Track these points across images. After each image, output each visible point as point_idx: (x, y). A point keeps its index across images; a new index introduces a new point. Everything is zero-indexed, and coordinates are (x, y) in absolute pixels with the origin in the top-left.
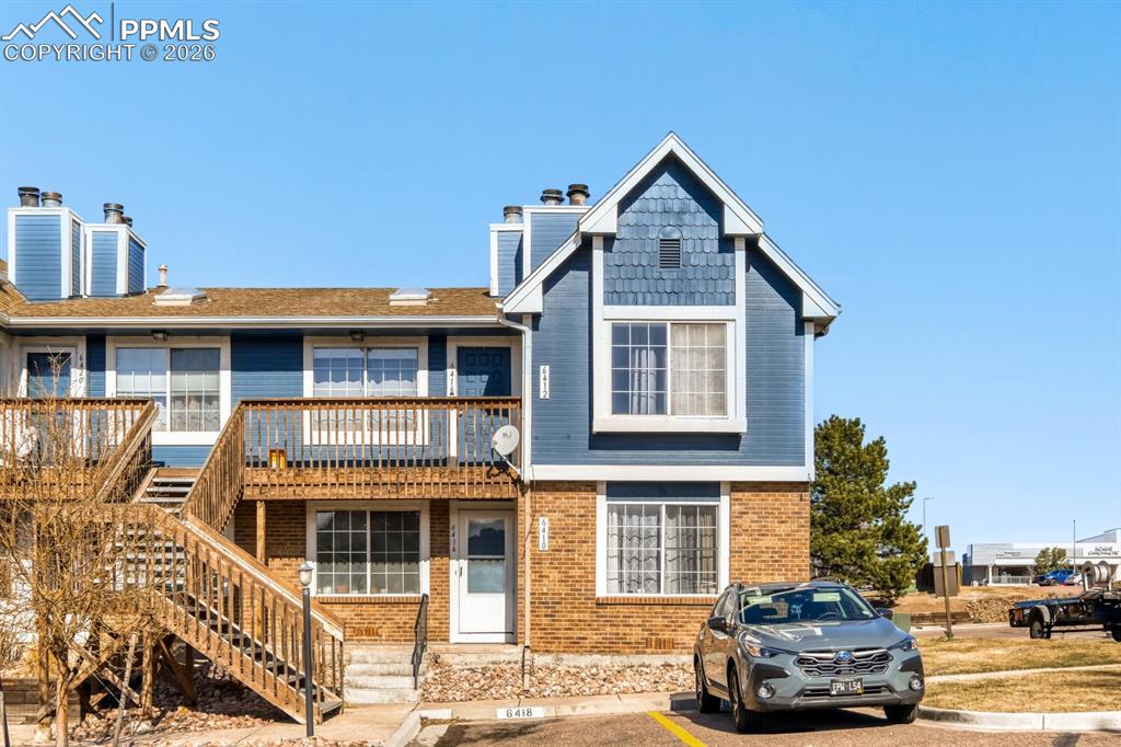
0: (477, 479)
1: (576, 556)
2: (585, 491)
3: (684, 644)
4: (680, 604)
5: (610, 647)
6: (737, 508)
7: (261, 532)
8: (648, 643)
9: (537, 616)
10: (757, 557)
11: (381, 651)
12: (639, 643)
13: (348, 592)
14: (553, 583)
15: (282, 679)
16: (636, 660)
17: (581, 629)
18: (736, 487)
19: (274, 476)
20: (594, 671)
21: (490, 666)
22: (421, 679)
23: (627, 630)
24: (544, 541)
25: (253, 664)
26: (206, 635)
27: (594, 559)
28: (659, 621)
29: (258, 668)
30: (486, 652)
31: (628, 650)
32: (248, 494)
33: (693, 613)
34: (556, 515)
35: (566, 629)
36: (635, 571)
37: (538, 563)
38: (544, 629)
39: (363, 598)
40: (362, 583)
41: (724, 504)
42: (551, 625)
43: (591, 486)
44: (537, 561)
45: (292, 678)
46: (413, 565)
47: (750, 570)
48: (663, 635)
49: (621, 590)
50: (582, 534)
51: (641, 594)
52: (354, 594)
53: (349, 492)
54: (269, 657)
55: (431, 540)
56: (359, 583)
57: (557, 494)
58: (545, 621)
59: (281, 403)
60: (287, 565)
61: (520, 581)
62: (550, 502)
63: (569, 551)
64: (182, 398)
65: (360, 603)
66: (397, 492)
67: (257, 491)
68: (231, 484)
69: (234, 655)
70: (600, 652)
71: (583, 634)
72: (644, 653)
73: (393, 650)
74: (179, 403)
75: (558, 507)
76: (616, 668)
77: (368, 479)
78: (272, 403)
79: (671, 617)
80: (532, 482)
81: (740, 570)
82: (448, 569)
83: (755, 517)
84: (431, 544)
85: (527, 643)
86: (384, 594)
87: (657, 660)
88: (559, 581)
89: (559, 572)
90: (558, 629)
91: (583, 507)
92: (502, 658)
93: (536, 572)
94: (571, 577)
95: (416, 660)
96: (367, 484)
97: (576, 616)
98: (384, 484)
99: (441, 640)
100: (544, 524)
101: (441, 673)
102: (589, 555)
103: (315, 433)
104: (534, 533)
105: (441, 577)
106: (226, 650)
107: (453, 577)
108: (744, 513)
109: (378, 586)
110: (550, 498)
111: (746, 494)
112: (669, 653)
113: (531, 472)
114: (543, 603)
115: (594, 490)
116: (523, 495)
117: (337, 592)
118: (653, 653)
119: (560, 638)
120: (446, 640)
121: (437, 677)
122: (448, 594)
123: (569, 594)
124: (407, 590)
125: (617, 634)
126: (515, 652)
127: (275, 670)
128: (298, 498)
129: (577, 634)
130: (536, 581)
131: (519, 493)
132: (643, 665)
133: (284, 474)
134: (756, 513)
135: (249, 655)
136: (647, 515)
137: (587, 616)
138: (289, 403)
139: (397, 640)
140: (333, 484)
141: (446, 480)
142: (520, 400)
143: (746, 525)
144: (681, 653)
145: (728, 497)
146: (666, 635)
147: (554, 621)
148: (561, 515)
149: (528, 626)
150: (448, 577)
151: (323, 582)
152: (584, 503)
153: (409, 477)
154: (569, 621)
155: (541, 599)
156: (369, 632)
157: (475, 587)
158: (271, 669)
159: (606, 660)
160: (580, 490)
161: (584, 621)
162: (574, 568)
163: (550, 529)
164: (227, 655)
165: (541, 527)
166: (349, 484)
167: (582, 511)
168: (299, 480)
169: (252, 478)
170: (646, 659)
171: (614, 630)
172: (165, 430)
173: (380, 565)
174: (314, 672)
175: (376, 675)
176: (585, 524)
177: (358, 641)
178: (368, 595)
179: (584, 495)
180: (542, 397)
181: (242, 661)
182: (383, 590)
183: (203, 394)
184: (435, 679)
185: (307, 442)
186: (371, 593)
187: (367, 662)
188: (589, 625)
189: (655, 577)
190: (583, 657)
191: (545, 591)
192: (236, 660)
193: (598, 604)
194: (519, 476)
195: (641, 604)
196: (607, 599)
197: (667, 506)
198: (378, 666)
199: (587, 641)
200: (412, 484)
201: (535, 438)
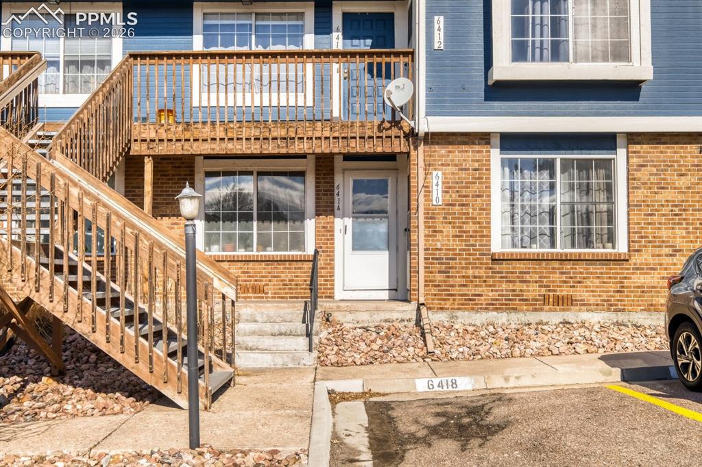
0: (369, 133)
1: (471, 210)
2: (479, 144)
3: (583, 300)
4: (579, 259)
5: (505, 304)
6: (635, 161)
7: (148, 188)
8: (545, 299)
9: (431, 272)
10: (656, 210)
11: (272, 309)
12: (536, 300)
13: (235, 250)
14: (446, 239)
15: (160, 350)
16: (533, 317)
17: (476, 286)
18: (634, 138)
19: (162, 131)
20: (491, 329)
21: (384, 324)
22: (316, 340)
23: (524, 287)
24: (437, 196)
25: (122, 331)
26: (62, 293)
27: (489, 214)
28: (556, 277)
29: (129, 336)
30: (378, 310)
31: (525, 307)
32: (136, 149)
33: (592, 268)
34: (450, 169)
35: (461, 286)
36: (527, 226)
37: (431, 218)
38: (439, 286)
39: (250, 256)
40: (249, 241)
41: (620, 157)
42: (445, 281)
43: (483, 138)
44: (430, 216)
45: (174, 345)
46: (298, 224)
47: (649, 224)
48: (561, 291)
49: (514, 245)
50: (475, 188)
51: (535, 250)
52: (241, 252)
53: (239, 147)
54: (143, 318)
55: (317, 199)
56: (246, 242)
57: (450, 148)
58: (439, 277)
59: (170, 56)
60: (176, 224)
61: (414, 236)
62: (443, 156)
63: (463, 205)
64: (75, 63)
65: (247, 261)
66: (287, 146)
67: (145, 146)
68: (115, 135)
69: (98, 320)
70: (496, 309)
71: (478, 291)
72: (542, 310)
73: (284, 308)
74: (72, 67)
75: (452, 161)
76: (513, 326)
77: (258, 133)
78: (161, 56)
79: (569, 273)
80: (427, 134)
81: (639, 224)
82: (333, 227)
83: (654, 170)
84: (316, 203)
85: (422, 300)
86: (270, 252)
87: (554, 317)
88: (454, 236)
89: (454, 227)
90: (453, 286)
91: (478, 161)
92: (395, 316)
93: (429, 227)
94: (465, 232)
95: (308, 319)
96: (257, 139)
97: (470, 272)
98: (273, 139)
99: (326, 297)
100: (437, 177)
101: (334, 332)
102: (484, 209)
103: (205, 96)
104: (427, 187)
105: (326, 236)
106: (88, 313)
107: (338, 236)
108: (642, 166)
109: (264, 244)
110: (443, 152)
111: (644, 146)
112: (568, 310)
113: (427, 123)
114: (437, 259)
115: (488, 143)
116: (416, 148)
117: (224, 250)
118: (551, 310)
119: (454, 295)
120: (331, 297)
121: (330, 336)
122: (333, 252)
123: (464, 250)
124: (292, 248)
125: (514, 291)
126: (408, 310)
127: (151, 337)
128: (186, 153)
129: (471, 290)
130: (429, 236)
131: (412, 147)
132: (540, 323)
133: (173, 129)
134: (655, 166)
135: (118, 319)
136: (541, 168)
137: (482, 272)
138: (178, 56)
139: (283, 298)
140: (222, 139)
141: (336, 134)
142: (413, 53)
143: (644, 178)
144: (580, 310)
145: (625, 150)
146: (564, 292)
147: (448, 277)
148: (455, 169)
149: (422, 283)
150: (333, 235)
151: (209, 241)
152: (478, 156)
153: (299, 131)
154: (464, 277)
155: (435, 254)
156: (255, 289)
157: (360, 244)
158: (145, 337)
159: (502, 318)
160: (473, 143)
161: (479, 277)
162: (468, 223)
163: (443, 183)
164: (89, 320)
165: (435, 181)
166: (238, 139)
167: (476, 165)
168: (188, 135)
169: (140, 133)
170: (543, 316)
171: (511, 286)
172: (58, 93)
173: (266, 224)
174: (200, 336)
175: (267, 335)
176: (479, 178)
177: (245, 298)
178: (255, 253)
179: (477, 148)
180: (436, 48)
181: (107, 327)
182: (269, 249)
183: (96, 59)
184: (329, 340)
185: (195, 103)
186: (258, 251)
187: (256, 321)
188: (485, 281)
189: (548, 232)
190: (478, 315)
191: (439, 246)
192: (101, 326)
193: (493, 260)
194: (413, 129)
195: (538, 259)
196: (503, 254)
197: (561, 159)
198: (268, 325)
199: (482, 298)
200: (302, 138)
201: (429, 89)
